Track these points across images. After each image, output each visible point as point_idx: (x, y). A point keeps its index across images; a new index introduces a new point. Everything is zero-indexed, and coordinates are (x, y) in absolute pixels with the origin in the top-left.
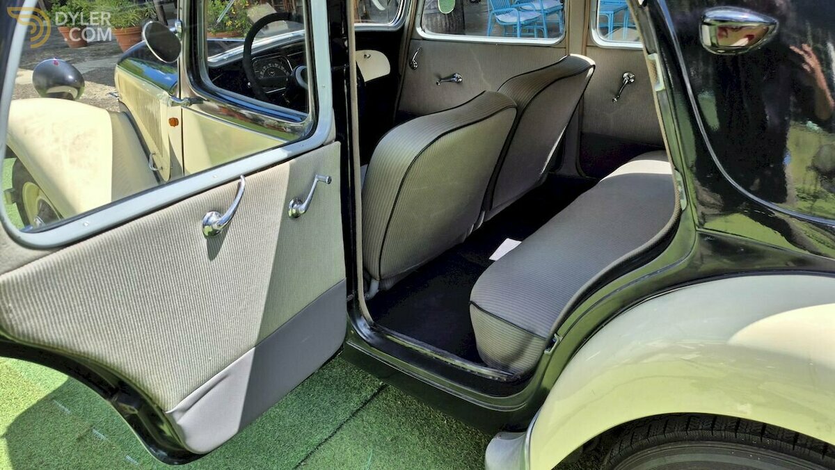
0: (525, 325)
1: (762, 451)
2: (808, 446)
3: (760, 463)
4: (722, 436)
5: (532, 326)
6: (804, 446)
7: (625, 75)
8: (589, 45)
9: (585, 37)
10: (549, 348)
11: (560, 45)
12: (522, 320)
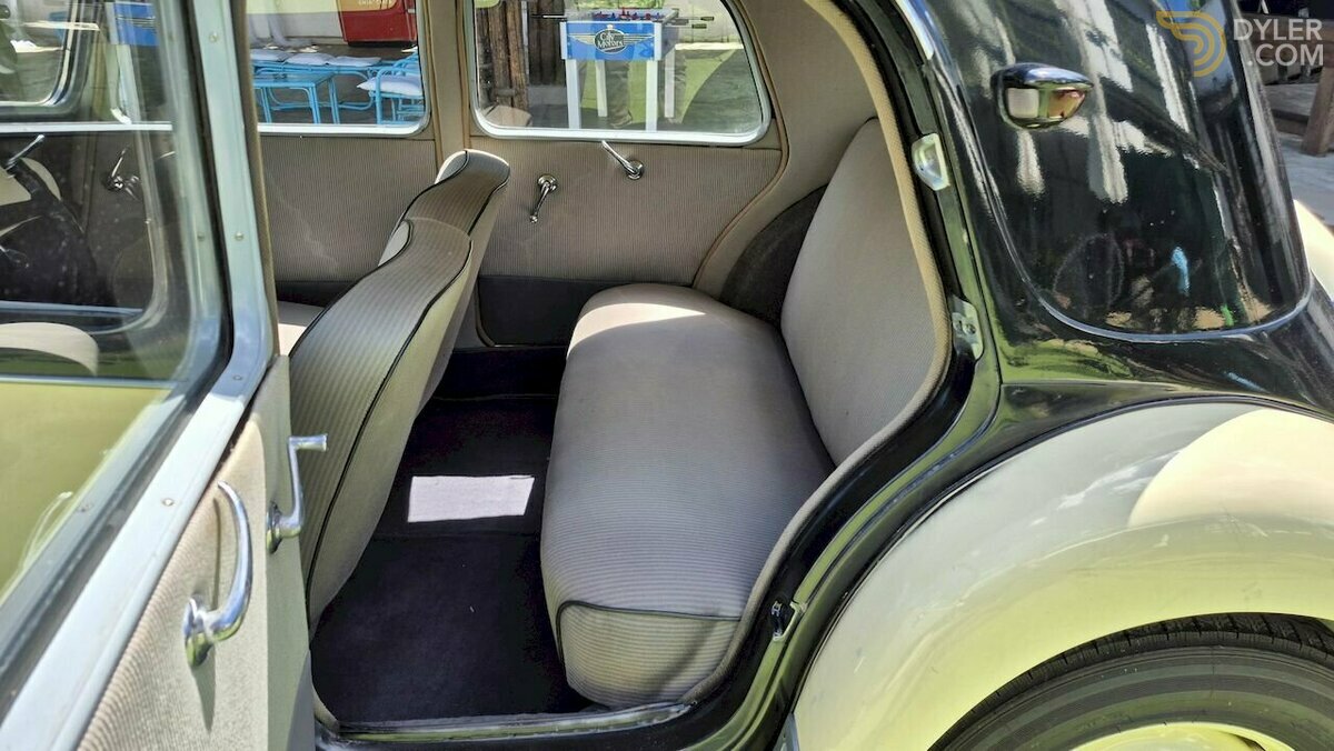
0: (697, 608)
1: (1138, 658)
2: (1181, 628)
3: (1140, 673)
4: (1079, 660)
5: (711, 606)
6: (1176, 630)
7: (542, 180)
8: (475, 135)
9: (466, 121)
10: (780, 630)
11: (424, 136)
12: (690, 601)
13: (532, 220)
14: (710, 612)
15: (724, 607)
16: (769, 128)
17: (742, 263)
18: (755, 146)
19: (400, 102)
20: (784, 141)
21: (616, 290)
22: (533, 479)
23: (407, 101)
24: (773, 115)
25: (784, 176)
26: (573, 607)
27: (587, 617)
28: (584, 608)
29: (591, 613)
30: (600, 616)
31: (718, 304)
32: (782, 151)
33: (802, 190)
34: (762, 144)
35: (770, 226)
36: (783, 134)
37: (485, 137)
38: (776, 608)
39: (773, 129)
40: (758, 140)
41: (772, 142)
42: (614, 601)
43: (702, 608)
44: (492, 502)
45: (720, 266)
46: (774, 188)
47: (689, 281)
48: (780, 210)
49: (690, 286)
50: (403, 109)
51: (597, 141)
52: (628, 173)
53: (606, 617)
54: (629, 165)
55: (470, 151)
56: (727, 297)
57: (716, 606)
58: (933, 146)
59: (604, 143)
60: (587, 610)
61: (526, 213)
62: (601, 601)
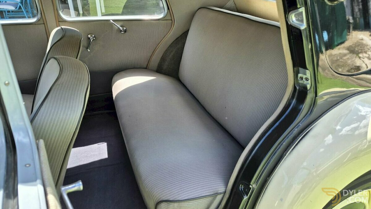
7: (89, 36)
8: (61, 21)
9: (56, 16)
10: (245, 195)
11: (39, 22)
12: (208, 190)
13: (88, 51)
14: (216, 192)
15: (220, 189)
16: (167, 13)
17: (163, 59)
18: (163, 19)
19: (6, 12)
20: (173, 17)
21: (122, 73)
22: (106, 143)
23: (9, 12)
24: (168, 9)
25: (174, 28)
26: (164, 203)
27: (171, 205)
28: (169, 203)
29: (173, 204)
30: (176, 204)
31: (156, 73)
32: (172, 20)
33: (179, 33)
34: (165, 19)
35: (171, 46)
36: (172, 15)
37: (65, 21)
38: (241, 187)
39: (169, 13)
40: (164, 17)
41: (169, 18)
42: (180, 197)
43: (212, 192)
44: (94, 155)
45: (155, 61)
46: (171, 33)
47: (145, 66)
48: (173, 40)
49: (146, 68)
50: (8, 14)
51: (108, 21)
52: (121, 31)
53: (178, 204)
54: (121, 28)
55: (63, 27)
56: (159, 70)
57: (217, 190)
58: (302, 12)
59: (111, 21)
60: (171, 203)
61: (85, 49)
62: (175, 199)
